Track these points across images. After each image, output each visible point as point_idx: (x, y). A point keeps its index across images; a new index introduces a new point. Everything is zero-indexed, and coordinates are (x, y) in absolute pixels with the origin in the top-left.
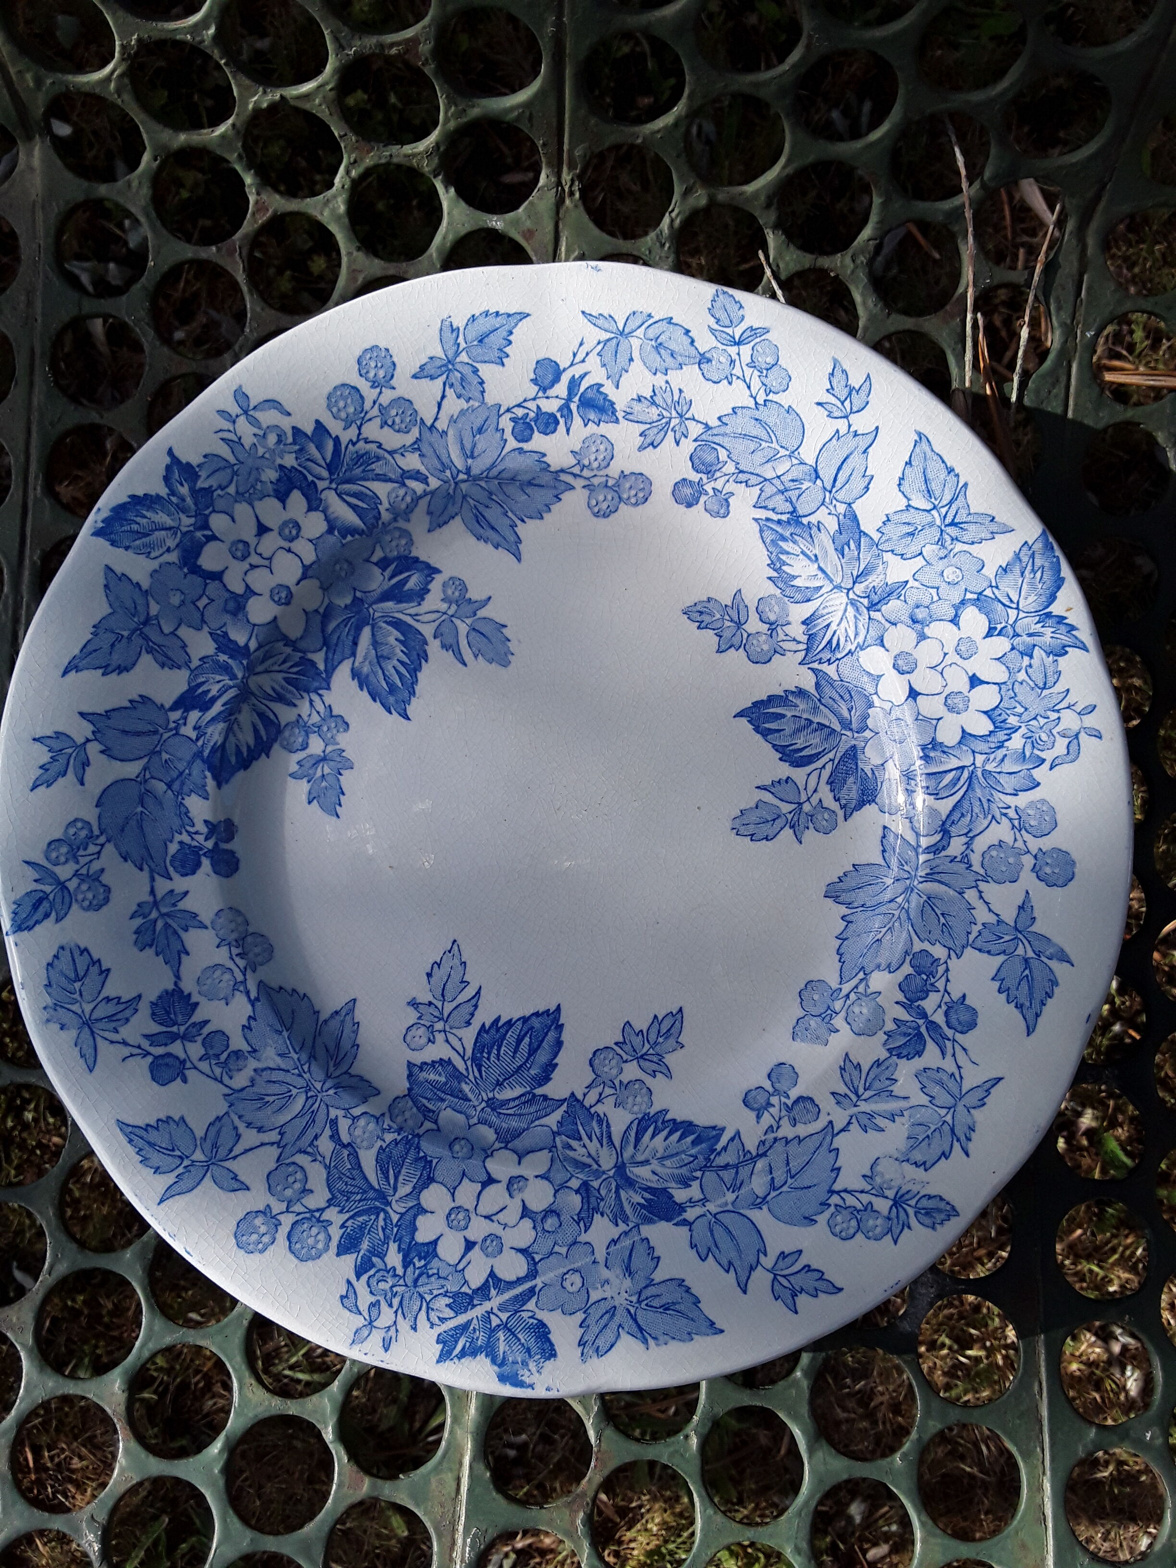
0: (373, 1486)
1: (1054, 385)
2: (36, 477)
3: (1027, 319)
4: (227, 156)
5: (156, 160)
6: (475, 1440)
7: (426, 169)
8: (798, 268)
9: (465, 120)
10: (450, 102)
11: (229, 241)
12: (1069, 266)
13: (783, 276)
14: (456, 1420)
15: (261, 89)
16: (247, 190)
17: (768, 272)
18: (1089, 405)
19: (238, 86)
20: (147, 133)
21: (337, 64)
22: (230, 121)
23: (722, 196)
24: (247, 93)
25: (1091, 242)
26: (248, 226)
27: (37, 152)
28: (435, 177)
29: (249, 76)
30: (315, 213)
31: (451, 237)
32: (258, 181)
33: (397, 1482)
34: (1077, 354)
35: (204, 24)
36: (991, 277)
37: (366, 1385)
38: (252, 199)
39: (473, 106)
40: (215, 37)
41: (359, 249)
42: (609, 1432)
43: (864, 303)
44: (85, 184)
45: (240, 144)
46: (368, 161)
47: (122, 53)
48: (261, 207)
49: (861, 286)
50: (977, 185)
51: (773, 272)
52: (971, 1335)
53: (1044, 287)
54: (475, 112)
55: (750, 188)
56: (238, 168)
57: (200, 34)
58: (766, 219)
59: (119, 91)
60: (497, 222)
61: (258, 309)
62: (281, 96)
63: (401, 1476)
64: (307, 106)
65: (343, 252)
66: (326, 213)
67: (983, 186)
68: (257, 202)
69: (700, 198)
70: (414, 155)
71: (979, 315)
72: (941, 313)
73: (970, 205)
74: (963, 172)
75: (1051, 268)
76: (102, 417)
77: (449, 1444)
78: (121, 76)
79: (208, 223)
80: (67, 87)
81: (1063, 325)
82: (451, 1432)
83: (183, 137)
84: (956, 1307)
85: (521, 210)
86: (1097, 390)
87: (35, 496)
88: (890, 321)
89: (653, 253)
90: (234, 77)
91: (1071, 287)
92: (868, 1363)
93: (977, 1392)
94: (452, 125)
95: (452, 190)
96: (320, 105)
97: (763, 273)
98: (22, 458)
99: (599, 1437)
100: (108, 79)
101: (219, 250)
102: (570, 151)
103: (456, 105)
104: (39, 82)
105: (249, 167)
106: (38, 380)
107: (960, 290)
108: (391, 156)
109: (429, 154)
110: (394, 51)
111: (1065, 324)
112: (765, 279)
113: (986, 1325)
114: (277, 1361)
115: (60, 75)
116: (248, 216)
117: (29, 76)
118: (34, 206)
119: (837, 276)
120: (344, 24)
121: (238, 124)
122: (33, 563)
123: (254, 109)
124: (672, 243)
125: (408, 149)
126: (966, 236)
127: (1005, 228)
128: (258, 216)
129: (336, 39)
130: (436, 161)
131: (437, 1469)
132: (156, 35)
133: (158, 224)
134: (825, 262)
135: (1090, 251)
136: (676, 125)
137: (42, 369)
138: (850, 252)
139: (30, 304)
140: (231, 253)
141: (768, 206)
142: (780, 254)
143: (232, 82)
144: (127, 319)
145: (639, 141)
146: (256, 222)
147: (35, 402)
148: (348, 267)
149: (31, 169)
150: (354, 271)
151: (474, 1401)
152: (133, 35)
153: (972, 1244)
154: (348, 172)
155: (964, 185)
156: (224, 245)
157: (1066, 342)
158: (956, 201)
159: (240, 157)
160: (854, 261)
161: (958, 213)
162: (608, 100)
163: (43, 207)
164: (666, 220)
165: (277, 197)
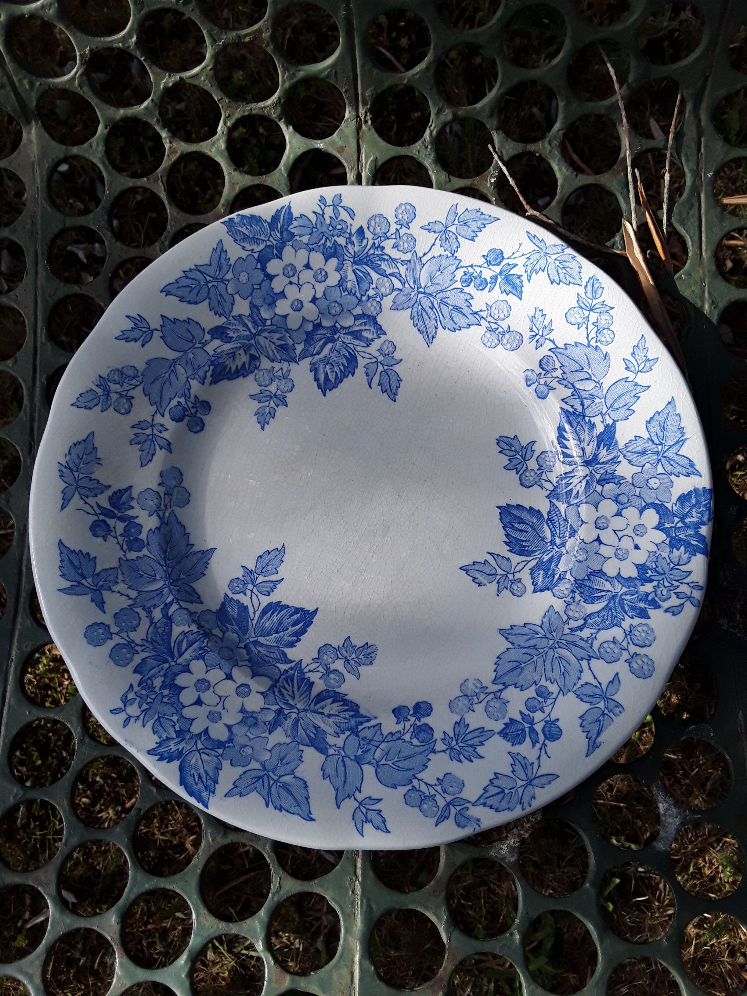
0: (292, 981)
1: (690, 209)
2: (42, 329)
3: (667, 168)
4: (149, 121)
5: (106, 128)
6: (362, 944)
7: (274, 116)
8: (515, 152)
9: (295, 80)
10: (285, 69)
11: (155, 173)
12: (690, 133)
13: (506, 158)
14: (347, 930)
15: (167, 74)
16: (163, 141)
17: (496, 157)
18: (715, 219)
19: (153, 73)
20: (100, 111)
21: (213, 52)
22: (150, 98)
23: (462, 112)
24: (159, 79)
25: (704, 117)
26: (166, 163)
27: (33, 131)
28: (280, 120)
29: (160, 66)
30: (206, 151)
31: (292, 157)
32: (170, 134)
33: (310, 977)
34: (704, 188)
35: (129, 35)
36: (641, 145)
37: (297, 958)
38: (167, 146)
39: (299, 71)
40: (137, 43)
41: (235, 170)
42: (456, 934)
43: (560, 170)
44: (64, 147)
45: (157, 112)
46: (237, 115)
47: (81, 60)
48: (173, 151)
49: (557, 159)
50: (625, 87)
51: (499, 156)
52: (710, 897)
53: (676, 148)
54: (301, 74)
55: (478, 105)
56: (157, 128)
57: (128, 42)
58: (491, 124)
59: (81, 86)
60: (320, 144)
61: (175, 214)
62: (180, 78)
63: (312, 973)
64: (197, 83)
65: (226, 173)
66: (214, 150)
67: (629, 87)
68: (170, 148)
69: (448, 115)
70: (265, 107)
71: (636, 170)
72: (610, 172)
73: (622, 99)
74: (614, 78)
75: (679, 136)
76: (81, 288)
77: (344, 948)
78: (81, 75)
79: (154, 215)
80: (49, 86)
81: (691, 170)
82: (345, 939)
83: (122, 112)
84: (699, 880)
85: (335, 135)
86: (719, 209)
87: (42, 342)
88: (577, 180)
89: (421, 153)
90: (150, 68)
91: (693, 146)
92: (641, 922)
93: (718, 938)
94: (287, 85)
95: (291, 128)
96: (205, 81)
97: (493, 158)
98: (33, 319)
99: (449, 937)
100: (73, 78)
101: (148, 179)
102: (363, 93)
103: (288, 71)
104: (32, 84)
105: (164, 127)
106: (40, 270)
107: (622, 155)
108: (251, 109)
109: (274, 106)
110: (247, 39)
111: (693, 170)
112: (494, 162)
113: (720, 890)
114: (237, 945)
115: (44, 79)
116: (165, 157)
117: (26, 82)
118: (33, 165)
119: (540, 155)
120: (215, 25)
121: (155, 99)
122: (42, 383)
123: (164, 88)
124: (432, 145)
125: (261, 104)
126: (622, 121)
127: (650, 168)
128: (171, 157)
129: (211, 36)
130: (279, 110)
131: (336, 966)
132: (100, 46)
133: (110, 168)
134: (531, 147)
135: (703, 124)
136: (427, 68)
137: (43, 263)
138: (547, 139)
139: (33, 224)
140: (156, 181)
141: (491, 115)
142: (502, 145)
143: (149, 72)
144: (94, 228)
145: (406, 81)
146: (170, 160)
147: (39, 284)
148: (229, 183)
149: (30, 141)
150: (233, 184)
151: (359, 916)
152: (86, 47)
153: (704, 835)
154: (225, 123)
155: (616, 86)
156: (152, 177)
157: (694, 181)
158: (613, 99)
159: (157, 120)
160: (550, 144)
161: (615, 107)
162: (393, 118)
163: (39, 165)
164: (428, 132)
165: (183, 144)
